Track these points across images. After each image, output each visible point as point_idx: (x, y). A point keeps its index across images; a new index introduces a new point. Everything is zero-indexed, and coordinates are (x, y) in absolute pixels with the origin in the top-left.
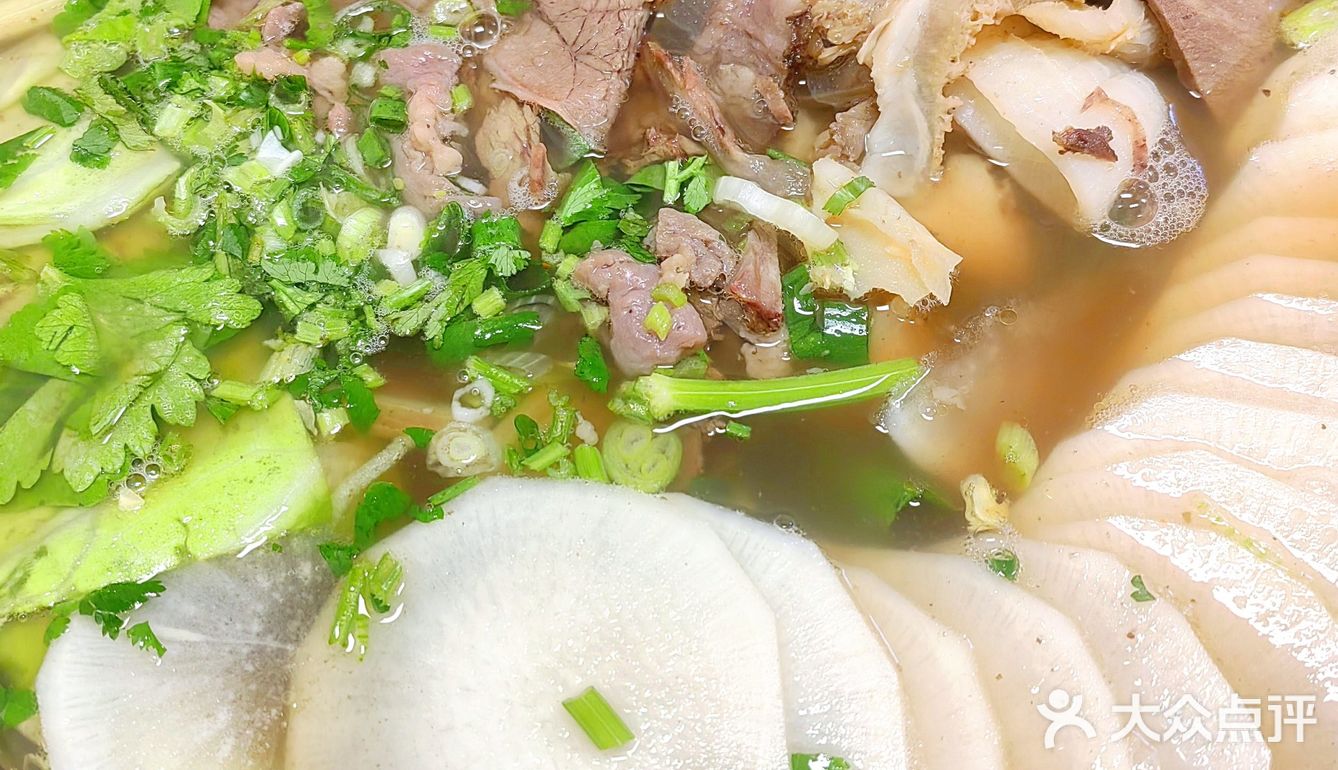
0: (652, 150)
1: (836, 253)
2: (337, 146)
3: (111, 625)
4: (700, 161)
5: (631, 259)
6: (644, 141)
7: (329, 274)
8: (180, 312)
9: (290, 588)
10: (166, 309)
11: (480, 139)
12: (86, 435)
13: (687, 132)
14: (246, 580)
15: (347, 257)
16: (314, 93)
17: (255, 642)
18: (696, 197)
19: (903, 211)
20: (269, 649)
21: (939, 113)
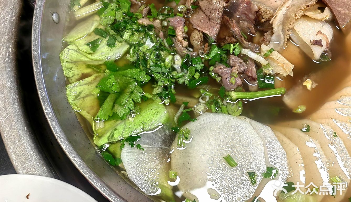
0: (227, 41)
1: (268, 66)
2: (162, 41)
3: (132, 145)
4: (238, 44)
5: (225, 67)
6: (225, 39)
7: (164, 70)
8: (134, 78)
9: (165, 136)
10: (131, 78)
11: (191, 39)
12: (120, 105)
13: (233, 36)
14: (156, 135)
15: (167, 67)
16: (155, 28)
17: (160, 147)
18: (237, 52)
19: (281, 55)
20: (163, 148)
21: (286, 34)
